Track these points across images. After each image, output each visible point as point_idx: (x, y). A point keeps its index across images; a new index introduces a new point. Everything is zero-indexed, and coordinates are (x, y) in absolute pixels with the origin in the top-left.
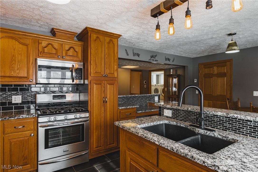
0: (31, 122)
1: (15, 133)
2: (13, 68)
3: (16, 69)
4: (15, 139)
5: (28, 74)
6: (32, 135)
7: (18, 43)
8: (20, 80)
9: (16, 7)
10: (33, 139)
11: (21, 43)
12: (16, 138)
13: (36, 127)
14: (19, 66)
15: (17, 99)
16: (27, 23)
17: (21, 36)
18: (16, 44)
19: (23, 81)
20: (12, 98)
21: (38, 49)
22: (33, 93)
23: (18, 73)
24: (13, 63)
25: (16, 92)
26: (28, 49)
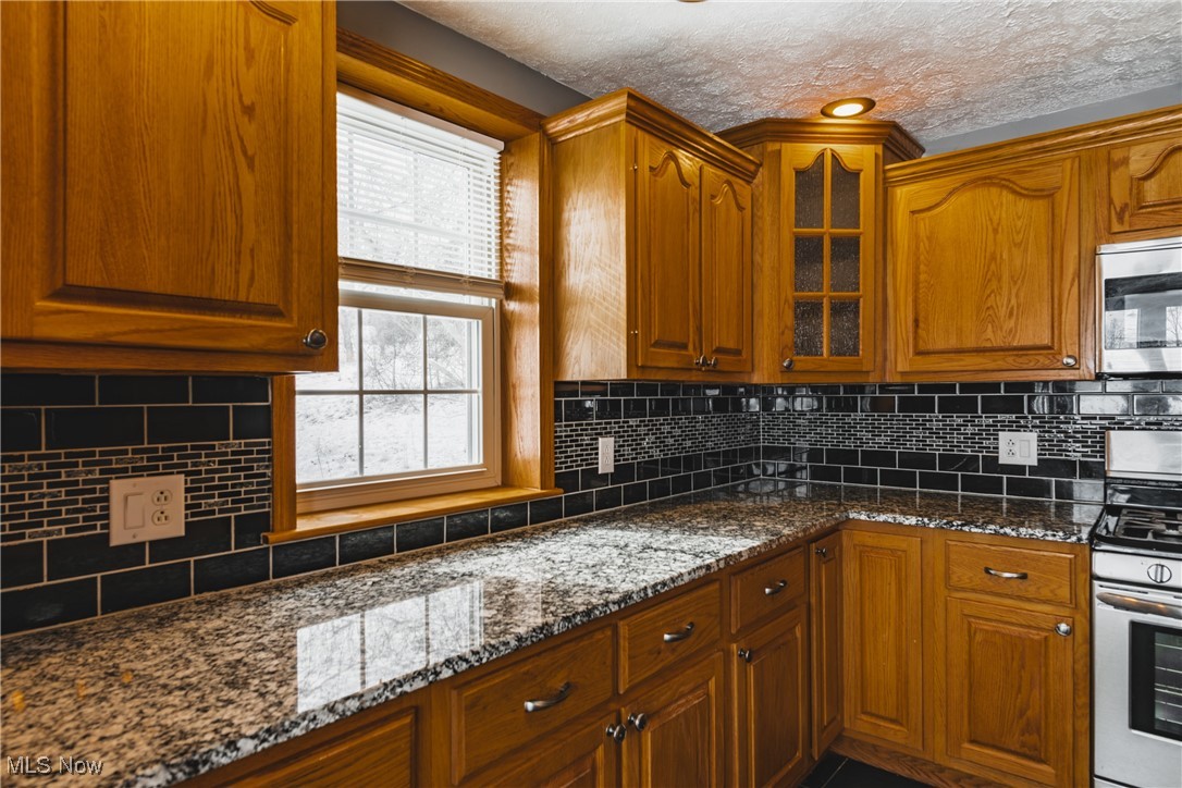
0: (1056, 565)
1: (987, 593)
2: (991, 312)
3: (1003, 312)
4: (986, 619)
5: (1056, 332)
6: (1063, 627)
7: (1011, 197)
8: (1020, 360)
9: (982, 43)
10: (1069, 653)
11: (1026, 192)
12: (990, 620)
13: (1083, 597)
14: (1013, 301)
15: (1019, 448)
16: (1054, 86)
17: (1022, 163)
18: (1002, 204)
19: (1032, 364)
20: (997, 439)
21: (1106, 201)
22: (1093, 422)
23: (1011, 331)
24: (993, 291)
25: (1014, 416)
26: (1057, 211)
